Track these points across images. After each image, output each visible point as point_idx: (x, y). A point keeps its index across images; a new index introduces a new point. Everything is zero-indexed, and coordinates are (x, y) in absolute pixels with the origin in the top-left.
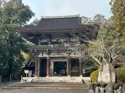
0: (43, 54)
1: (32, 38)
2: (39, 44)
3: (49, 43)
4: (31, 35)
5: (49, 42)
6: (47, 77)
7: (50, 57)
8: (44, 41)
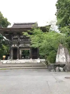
0: (14, 45)
1: (7, 35)
2: (12, 39)
3: (19, 38)
4: (7, 33)
6: (17, 60)
7: (19, 47)
8: (16, 37)
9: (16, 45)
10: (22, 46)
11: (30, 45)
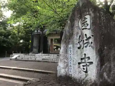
9: (39, 31)
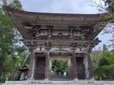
1: (29, 28)
3: (49, 37)
5: (49, 35)
7: (50, 53)
10: (56, 50)
11: (71, 49)
